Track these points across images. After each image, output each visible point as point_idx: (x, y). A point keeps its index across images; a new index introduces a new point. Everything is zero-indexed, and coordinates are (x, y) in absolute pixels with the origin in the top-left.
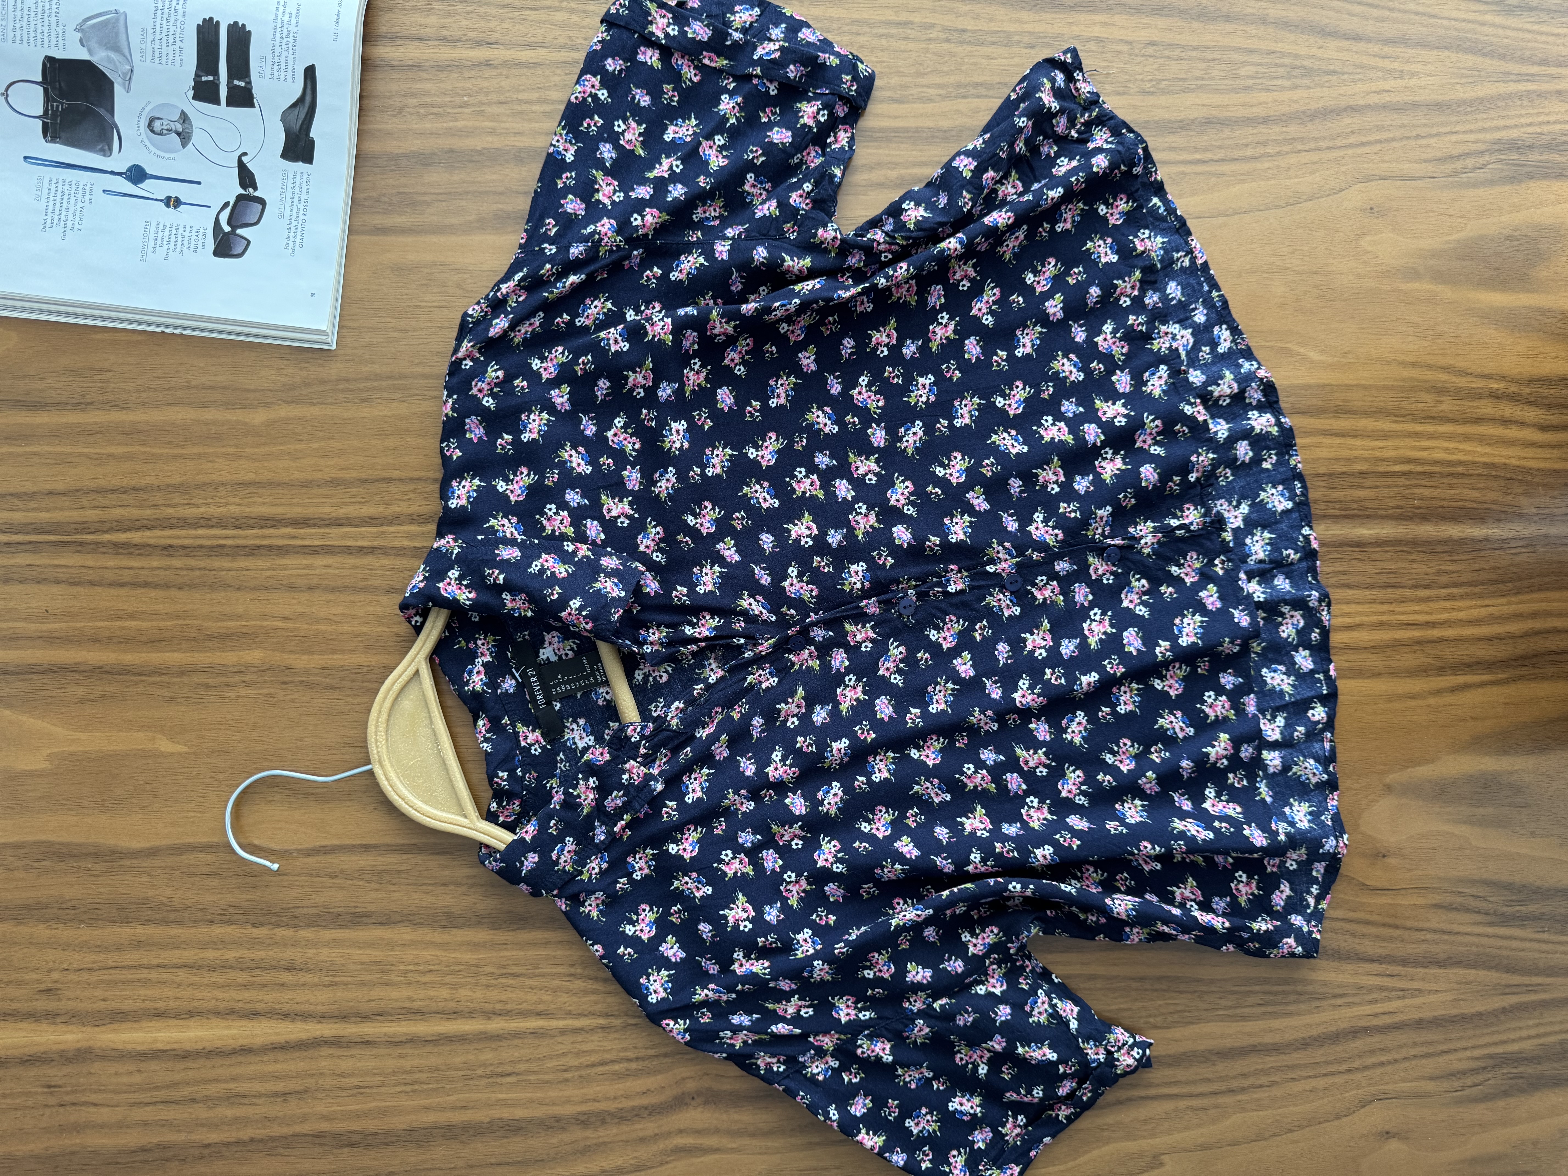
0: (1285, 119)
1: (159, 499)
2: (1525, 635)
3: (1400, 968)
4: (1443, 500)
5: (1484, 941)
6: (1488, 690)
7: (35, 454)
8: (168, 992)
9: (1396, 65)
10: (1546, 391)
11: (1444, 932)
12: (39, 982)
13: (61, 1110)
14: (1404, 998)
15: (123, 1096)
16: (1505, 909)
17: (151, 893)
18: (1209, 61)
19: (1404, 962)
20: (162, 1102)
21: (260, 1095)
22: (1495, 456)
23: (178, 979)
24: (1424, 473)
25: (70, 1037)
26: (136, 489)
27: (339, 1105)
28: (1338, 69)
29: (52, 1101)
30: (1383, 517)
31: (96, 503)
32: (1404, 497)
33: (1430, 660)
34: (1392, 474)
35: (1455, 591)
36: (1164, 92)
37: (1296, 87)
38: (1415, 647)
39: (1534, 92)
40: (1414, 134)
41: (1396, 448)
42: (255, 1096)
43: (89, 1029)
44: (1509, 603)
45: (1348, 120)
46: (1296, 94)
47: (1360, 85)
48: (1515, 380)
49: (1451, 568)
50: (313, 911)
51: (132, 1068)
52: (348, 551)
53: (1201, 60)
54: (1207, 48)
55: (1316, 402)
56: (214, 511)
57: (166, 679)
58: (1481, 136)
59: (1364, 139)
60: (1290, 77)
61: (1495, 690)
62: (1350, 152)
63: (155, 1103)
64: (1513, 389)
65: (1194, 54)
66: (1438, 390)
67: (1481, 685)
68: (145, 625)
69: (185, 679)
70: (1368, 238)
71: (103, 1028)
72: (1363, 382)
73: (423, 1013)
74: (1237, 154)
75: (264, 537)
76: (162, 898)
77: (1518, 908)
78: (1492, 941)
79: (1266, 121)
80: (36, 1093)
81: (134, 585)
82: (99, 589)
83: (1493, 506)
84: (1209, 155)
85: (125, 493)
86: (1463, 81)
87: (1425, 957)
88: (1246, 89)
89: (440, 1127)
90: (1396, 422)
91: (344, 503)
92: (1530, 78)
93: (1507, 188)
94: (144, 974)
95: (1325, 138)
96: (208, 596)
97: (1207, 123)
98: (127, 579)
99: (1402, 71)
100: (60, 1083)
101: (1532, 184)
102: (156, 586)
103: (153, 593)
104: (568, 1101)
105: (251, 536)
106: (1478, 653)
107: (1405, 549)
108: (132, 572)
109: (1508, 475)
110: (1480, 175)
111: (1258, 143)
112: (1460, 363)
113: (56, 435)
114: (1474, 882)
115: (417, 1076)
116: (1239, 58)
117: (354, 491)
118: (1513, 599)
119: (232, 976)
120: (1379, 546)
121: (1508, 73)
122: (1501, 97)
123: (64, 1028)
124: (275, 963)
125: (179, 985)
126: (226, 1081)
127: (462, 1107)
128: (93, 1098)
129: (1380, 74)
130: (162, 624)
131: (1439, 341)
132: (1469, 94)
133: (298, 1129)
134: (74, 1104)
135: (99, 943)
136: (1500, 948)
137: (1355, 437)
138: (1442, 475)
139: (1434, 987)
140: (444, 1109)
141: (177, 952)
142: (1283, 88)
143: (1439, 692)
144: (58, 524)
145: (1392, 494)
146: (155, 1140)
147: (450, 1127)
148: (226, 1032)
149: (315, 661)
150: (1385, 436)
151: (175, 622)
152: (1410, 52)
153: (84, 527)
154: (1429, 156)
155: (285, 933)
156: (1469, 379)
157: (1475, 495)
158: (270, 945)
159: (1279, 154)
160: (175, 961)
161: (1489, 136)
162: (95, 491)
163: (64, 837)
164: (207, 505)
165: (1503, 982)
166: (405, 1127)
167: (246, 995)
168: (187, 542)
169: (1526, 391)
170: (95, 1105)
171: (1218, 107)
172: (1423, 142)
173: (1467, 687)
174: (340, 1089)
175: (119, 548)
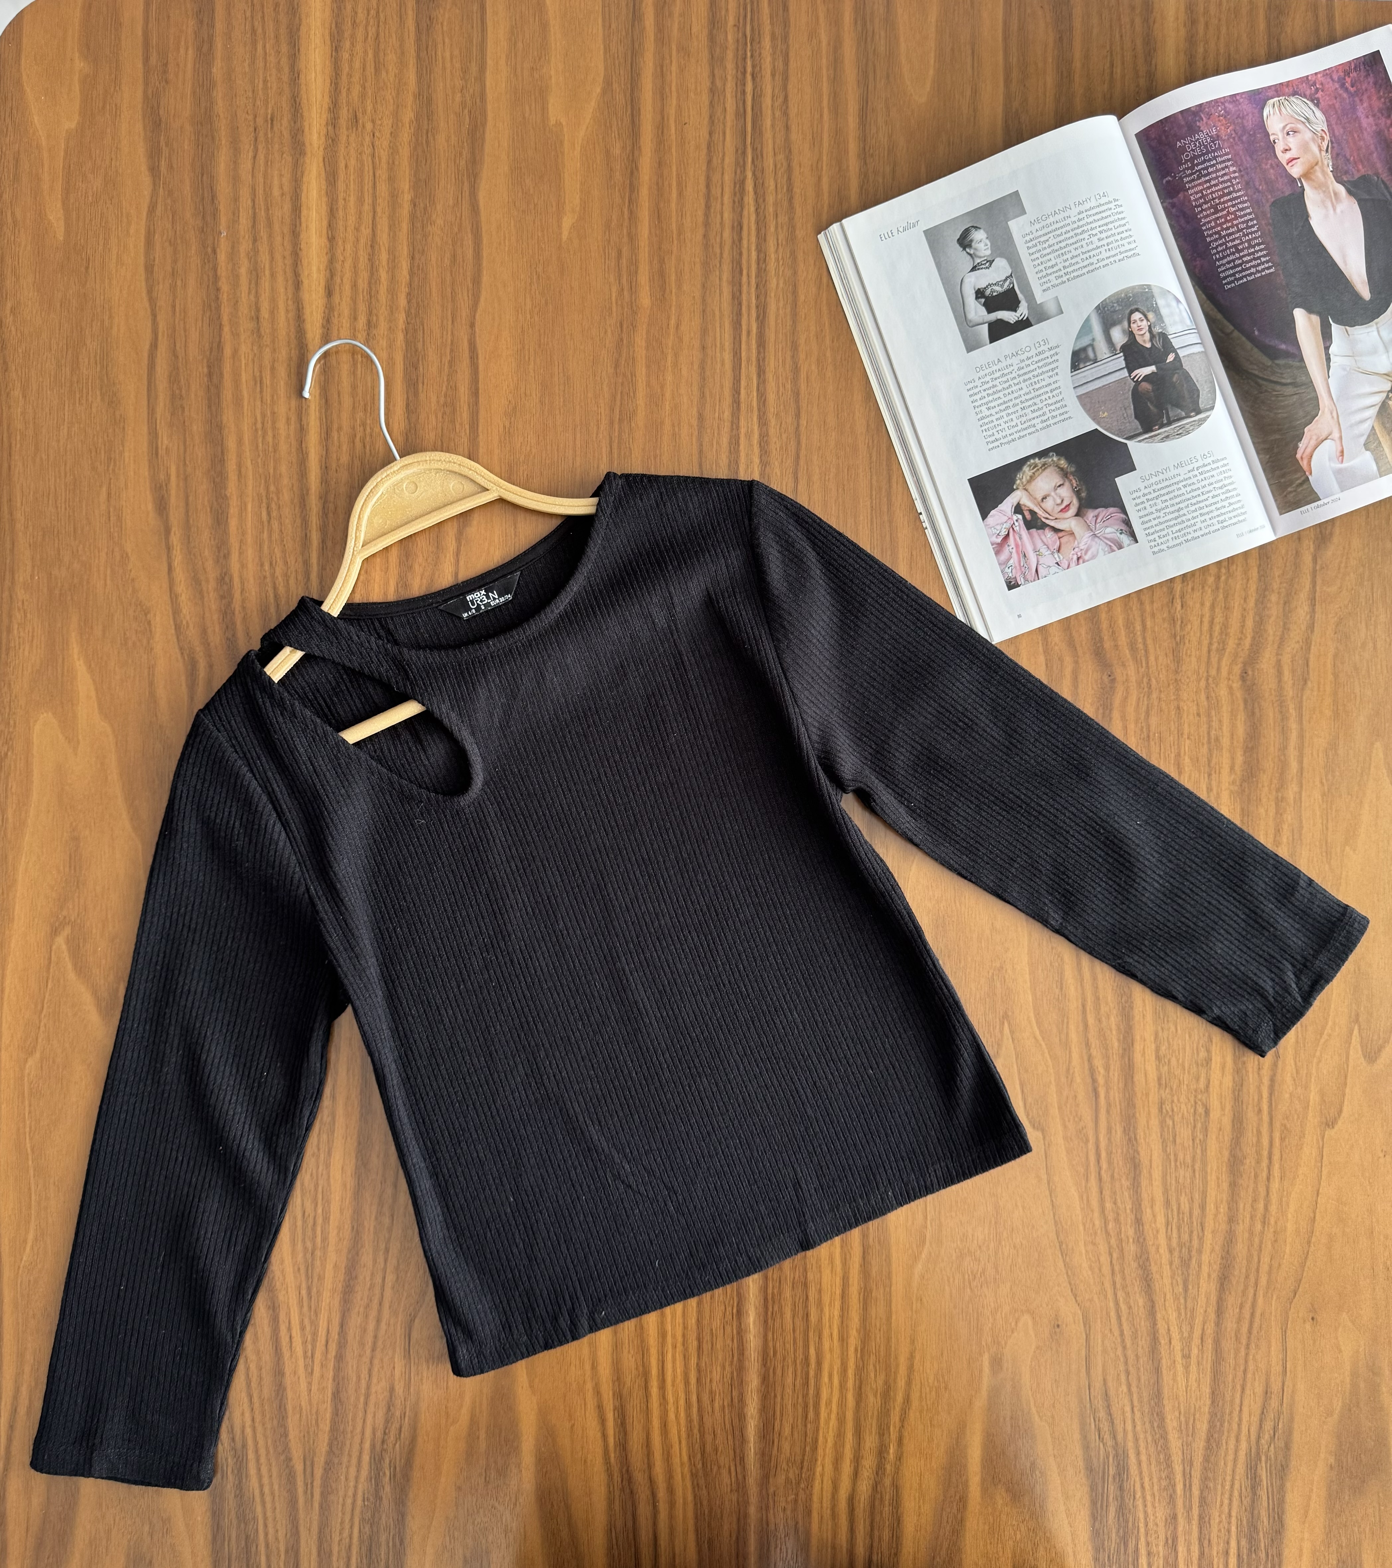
0: (1140, 1239)
1: (783, 219)
2: (651, 1481)
3: (334, 1353)
4: (782, 1398)
5: (357, 1439)
6: (600, 1442)
7: (821, 116)
8: (352, 220)
9: (1195, 1351)
10: (887, 1503)
11: (367, 1396)
12: (364, 112)
13: (252, 129)
14: (305, 1357)
15: (262, 180)
16: (387, 1461)
17: (439, 207)
18: (1193, 1166)
19: (340, 1357)
20: (255, 214)
21: (257, 296)
22: (824, 1450)
23: (363, 228)
24: (807, 1378)
25: (315, 137)
26: (791, 200)
27: (246, 365)
28: (1190, 1291)
29: (260, 121)
30: (765, 1336)
31: (779, 166)
32: (784, 1359)
33: (628, 1384)
34: (806, 1347)
35: (695, 1410)
36: (1162, 1123)
37: (1171, 1251)
38: (641, 1369)
39: (1174, 1491)
40: (1131, 1369)
41: (831, 1350)
42: (257, 292)
43: (321, 153)
44: (682, 1464)
45: (1141, 1302)
46: (1163, 1250)
47: (1175, 1315)
48: (897, 1470)
49: (716, 1405)
50: (420, 346)
51: (286, 188)
52: (737, 381)
53: (1194, 1159)
54: (1204, 1163)
55: (874, 1271)
56: (772, 266)
57: (626, 223)
58: (1130, 1436)
59: (1124, 1319)
60: (1181, 1245)
61: (599, 1451)
62: (1112, 1304)
63: (254, 207)
64: (888, 1467)
65: (1199, 1151)
66: (887, 1394)
67: (604, 1436)
68: (673, 206)
69: (625, 239)
70: (1030, 1323)
71: (321, 164)
72: (894, 1317)
73: (327, 439)
74: (1107, 1193)
75: (749, 307)
76: (434, 217)
77: (388, 1473)
78: (356, 1447)
79: (1138, 1222)
80: (267, 108)
81: (708, 196)
82: (704, 168)
83: (775, 1448)
84: (1104, 1165)
85: (788, 190)
86: (1183, 1419)
87: (343, 1378)
88: (1167, 1203)
89: (222, 452)
90: (856, 1350)
91: (778, 378)
92: (1187, 1487)
93: (1081, 1464)
94: (368, 200)
95: (1124, 1279)
96: (697, 260)
97: (1135, 1165)
98: (713, 192)
99: (1189, 1357)
100: (275, 128)
101: (1086, 1489)
102: (707, 215)
103: (700, 213)
104: (243, 566)
105: (749, 297)
106: (635, 1433)
107: (735, 1358)
108: (719, 195)
109: (805, 1464)
110: (1093, 1436)
111: (1118, 1214)
112: (913, 1415)
113: (838, 134)
114: (414, 1429)
115: (270, 433)
116: (1196, 1196)
117: (789, 386)
118: (686, 1470)
119: (364, 276)
120: (739, 1333)
121: (1191, 1465)
122: (1168, 1458)
123: (324, 132)
124: (374, 311)
125: (357, 229)
126: (271, 268)
127: (240, 471)
128: (261, 156)
129: (1186, 1334)
130: (674, 219)
131: (934, 1393)
132: (1171, 1423)
133: (226, 329)
134: (256, 140)
135: (397, 163)
136: (350, 1456)
137: (842, 1309)
138: (805, 1396)
139: (314, 1388)
140: (240, 455)
141: (386, 229)
142: (1169, 1239)
143: (598, 1393)
144: (761, 134)
145: (787, 1346)
146: (222, 207)
147: (222, 461)
148: (314, 269)
149: (641, 352)
150: (843, 1339)
151: (675, 232)
152: (1208, 1365)
153: (758, 155)
154: (1111, 1384)
155: (401, 321)
156: (898, 1425)
157: (787, 1431)
158: (391, 307)
159: (1107, 1233)
160: (379, 227)
161: (1130, 1444)
162: (789, 165)
163: (489, 134)
164: (777, 260)
165: (316, 1459)
166: (224, 422)
167: (347, 287)
168: (745, 242)
169: (887, 1481)
170: (255, 157)
171: (1151, 1175)
172: (1123, 1377)
173: (603, 1421)
174: (261, 366)
175: (740, 184)
